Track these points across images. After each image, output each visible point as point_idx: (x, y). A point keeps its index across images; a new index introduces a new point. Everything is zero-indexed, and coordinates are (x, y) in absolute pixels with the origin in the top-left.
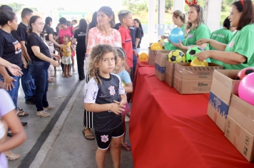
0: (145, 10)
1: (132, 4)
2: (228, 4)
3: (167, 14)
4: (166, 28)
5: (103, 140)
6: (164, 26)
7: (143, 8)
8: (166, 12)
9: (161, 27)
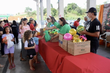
0: (35, 15)
1: (29, 12)
2: (68, 11)
3: (44, 16)
4: (44, 22)
5: (31, 57)
6: (43, 21)
7: (34, 14)
8: (44, 15)
9: (42, 22)
